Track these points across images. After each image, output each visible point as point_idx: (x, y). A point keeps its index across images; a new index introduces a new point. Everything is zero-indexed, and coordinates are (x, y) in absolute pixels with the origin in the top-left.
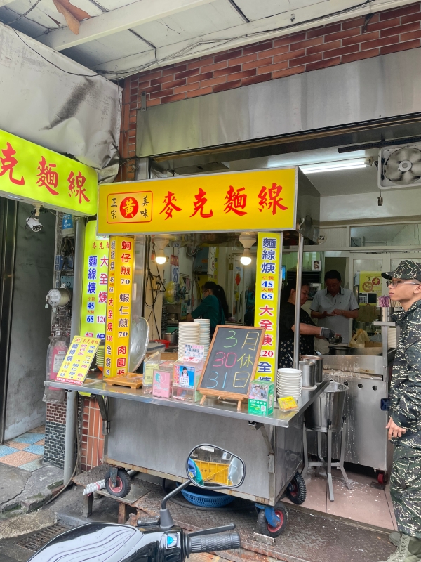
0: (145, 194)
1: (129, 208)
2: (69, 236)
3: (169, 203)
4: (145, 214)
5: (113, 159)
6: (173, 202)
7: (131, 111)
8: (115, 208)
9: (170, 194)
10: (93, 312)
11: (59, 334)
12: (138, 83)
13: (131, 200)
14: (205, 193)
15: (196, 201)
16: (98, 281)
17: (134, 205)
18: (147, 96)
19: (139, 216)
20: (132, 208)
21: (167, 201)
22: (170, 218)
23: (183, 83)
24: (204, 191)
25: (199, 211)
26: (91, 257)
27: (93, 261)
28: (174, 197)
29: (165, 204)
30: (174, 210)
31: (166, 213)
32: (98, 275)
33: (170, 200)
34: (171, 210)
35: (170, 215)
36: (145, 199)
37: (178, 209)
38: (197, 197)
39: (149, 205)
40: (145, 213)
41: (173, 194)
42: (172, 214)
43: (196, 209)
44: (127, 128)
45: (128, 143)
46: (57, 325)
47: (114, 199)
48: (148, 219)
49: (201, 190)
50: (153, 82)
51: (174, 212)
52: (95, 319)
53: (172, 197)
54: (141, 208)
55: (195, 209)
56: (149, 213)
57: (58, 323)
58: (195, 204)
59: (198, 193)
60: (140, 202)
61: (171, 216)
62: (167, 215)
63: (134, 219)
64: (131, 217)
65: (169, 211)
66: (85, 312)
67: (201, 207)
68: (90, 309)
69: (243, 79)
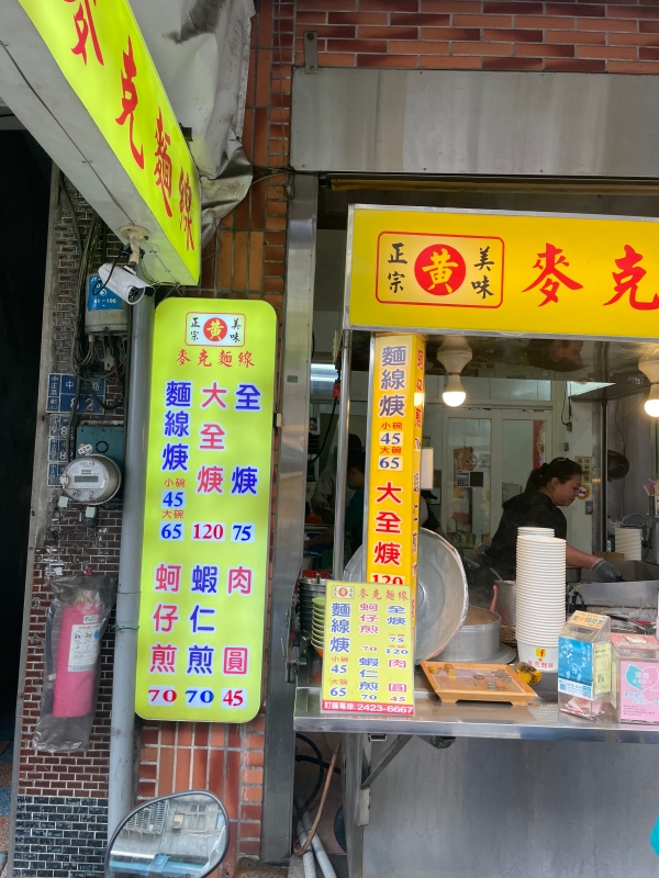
0: (484, 244)
1: (441, 270)
2: (113, 328)
3: (550, 269)
4: (484, 289)
5: (232, 163)
6: (559, 267)
7: (275, 66)
8: (399, 267)
9: (551, 251)
10: (179, 514)
11: (59, 571)
12: (295, 10)
13: (444, 251)
14: (639, 257)
15: (619, 271)
16: (193, 441)
17: (455, 265)
18: (321, 44)
19: (466, 293)
20: (449, 273)
21: (543, 262)
22: (551, 302)
23: (413, 35)
24: (638, 251)
25: (628, 293)
26: (173, 384)
27: (179, 393)
28: (562, 258)
29: (539, 272)
30: (562, 287)
31: (543, 290)
32: (195, 426)
33: (551, 264)
34: (556, 286)
35: (551, 297)
36: (484, 254)
37: (574, 285)
38: (619, 263)
39: (496, 268)
40: (483, 287)
41: (560, 251)
42: (557, 294)
43: (620, 289)
44: (264, 101)
45: (267, 135)
46: (51, 550)
47: (397, 246)
48: (492, 300)
49: (628, 249)
50: (334, 18)
51: (563, 290)
52: (188, 530)
53: (557, 257)
54: (473, 274)
55: (616, 289)
56: (494, 286)
57: (54, 543)
58: (617, 277)
59: (622, 255)
60: (471, 257)
61: (556, 299)
62: (544, 297)
63: (453, 297)
64: (445, 292)
65: (550, 288)
66: (154, 514)
67: (633, 285)
68: (172, 509)
69: (547, 59)
